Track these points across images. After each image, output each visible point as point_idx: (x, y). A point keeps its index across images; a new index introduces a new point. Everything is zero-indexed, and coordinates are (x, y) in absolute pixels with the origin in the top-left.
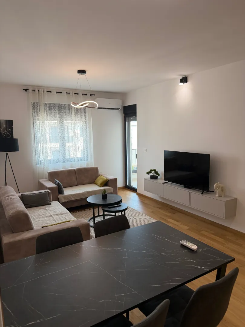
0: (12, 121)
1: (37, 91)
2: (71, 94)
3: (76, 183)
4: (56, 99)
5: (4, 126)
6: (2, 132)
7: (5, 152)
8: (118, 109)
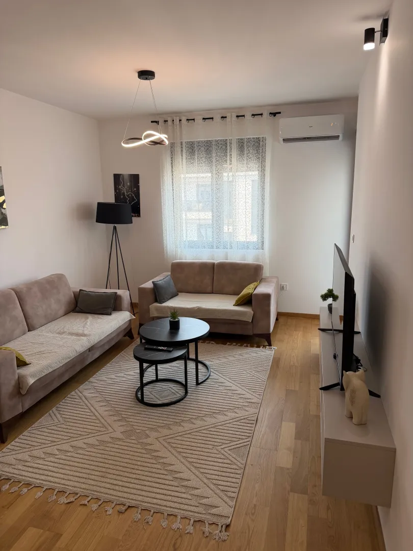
0: (138, 175)
1: (170, 122)
2: (228, 119)
3: (209, 289)
4: (201, 133)
5: (129, 184)
6: (126, 194)
7: (112, 226)
8: (337, 137)
